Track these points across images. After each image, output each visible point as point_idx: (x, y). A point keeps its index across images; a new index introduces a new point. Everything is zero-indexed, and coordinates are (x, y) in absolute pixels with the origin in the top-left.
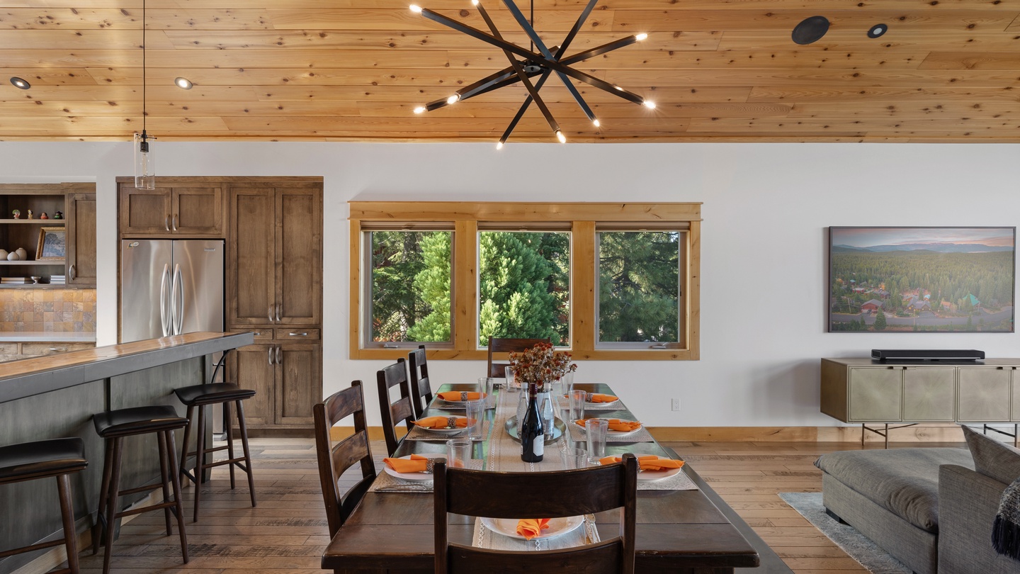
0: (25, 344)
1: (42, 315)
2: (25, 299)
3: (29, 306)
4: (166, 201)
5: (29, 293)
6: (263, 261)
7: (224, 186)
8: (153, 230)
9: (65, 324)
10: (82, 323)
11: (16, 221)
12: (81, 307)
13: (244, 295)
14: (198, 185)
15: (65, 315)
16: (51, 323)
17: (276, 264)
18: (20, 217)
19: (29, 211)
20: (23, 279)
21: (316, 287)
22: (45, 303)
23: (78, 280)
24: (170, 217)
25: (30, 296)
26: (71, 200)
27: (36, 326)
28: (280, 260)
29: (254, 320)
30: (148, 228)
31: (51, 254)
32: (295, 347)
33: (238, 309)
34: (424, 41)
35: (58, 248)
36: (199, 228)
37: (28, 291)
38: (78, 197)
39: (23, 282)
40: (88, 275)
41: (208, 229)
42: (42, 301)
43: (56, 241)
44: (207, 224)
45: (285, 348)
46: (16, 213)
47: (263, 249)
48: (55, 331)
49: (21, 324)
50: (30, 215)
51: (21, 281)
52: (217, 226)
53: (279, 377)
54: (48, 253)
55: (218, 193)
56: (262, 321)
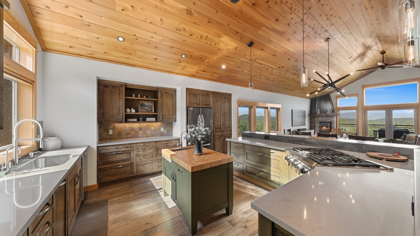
0: (156, 142)
1: (138, 132)
2: (131, 127)
3: (132, 129)
4: (198, 96)
5: (133, 124)
6: (220, 114)
7: (212, 94)
8: (195, 105)
9: (147, 135)
10: (153, 134)
11: (134, 98)
12: (153, 128)
13: (216, 123)
14: (206, 93)
15: (147, 131)
16: (142, 135)
17: (223, 115)
18: (135, 97)
19: (139, 95)
20: (136, 119)
21: (230, 120)
22: (139, 128)
23: (163, 119)
24: (199, 101)
25: (133, 126)
26: (161, 93)
27: (136, 136)
28: (223, 114)
29: (218, 129)
30: (194, 104)
31: (144, 111)
32: (226, 136)
33: (215, 127)
34: (272, 70)
35: (146, 108)
36: (206, 105)
37: (132, 124)
38: (163, 92)
39: (136, 121)
40: (166, 118)
41: (208, 105)
42: (138, 127)
43: (145, 106)
44: (208, 104)
45: (225, 136)
46: (134, 95)
47: (220, 111)
48: (143, 137)
49: (129, 136)
50: (139, 96)
51: (135, 120)
52: (210, 104)
53: (223, 144)
54: (143, 110)
55: (210, 95)
56: (220, 129)
